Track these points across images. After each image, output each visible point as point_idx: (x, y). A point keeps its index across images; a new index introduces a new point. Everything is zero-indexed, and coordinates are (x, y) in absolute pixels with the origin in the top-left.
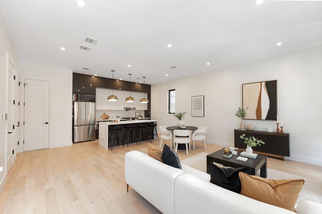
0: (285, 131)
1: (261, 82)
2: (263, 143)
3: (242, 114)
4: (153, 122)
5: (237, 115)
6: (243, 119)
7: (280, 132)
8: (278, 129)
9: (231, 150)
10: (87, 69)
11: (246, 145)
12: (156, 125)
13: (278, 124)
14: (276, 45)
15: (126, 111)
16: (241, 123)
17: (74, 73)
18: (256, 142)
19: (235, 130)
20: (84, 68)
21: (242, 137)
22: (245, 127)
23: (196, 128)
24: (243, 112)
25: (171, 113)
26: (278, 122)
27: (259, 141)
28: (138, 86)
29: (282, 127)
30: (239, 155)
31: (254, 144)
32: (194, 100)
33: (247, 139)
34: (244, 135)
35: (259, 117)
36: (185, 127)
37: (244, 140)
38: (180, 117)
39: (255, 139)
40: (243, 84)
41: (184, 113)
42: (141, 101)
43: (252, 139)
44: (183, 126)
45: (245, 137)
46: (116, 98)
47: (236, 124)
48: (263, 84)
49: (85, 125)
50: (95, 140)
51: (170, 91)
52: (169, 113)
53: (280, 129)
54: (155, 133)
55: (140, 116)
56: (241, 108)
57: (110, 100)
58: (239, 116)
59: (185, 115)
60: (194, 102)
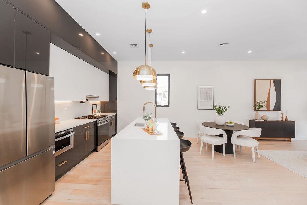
1: (271, 79)
6: (258, 110)
7: (285, 120)
8: (282, 118)
13: (282, 114)
16: (255, 114)
26: (282, 112)
29: (286, 116)
32: (201, 90)
35: (268, 109)
40: (255, 80)
44: (230, 123)
48: (272, 81)
55: (98, 111)
60: (201, 93)
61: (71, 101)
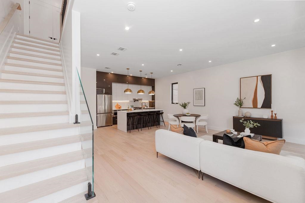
0: (279, 117)
1: (257, 76)
2: (259, 125)
3: (240, 103)
4: (159, 111)
5: (235, 104)
6: (240, 107)
7: (274, 118)
8: (272, 116)
9: (232, 131)
10: (108, 68)
11: (245, 127)
12: (163, 113)
13: (272, 111)
14: (271, 46)
15: (134, 101)
16: (239, 111)
17: (97, 72)
18: (253, 125)
19: (233, 117)
20: (106, 68)
21: (241, 121)
22: (242, 114)
23: (199, 116)
24: (240, 102)
25: (174, 103)
26: (272, 109)
27: (255, 124)
28: (145, 81)
29: (275, 114)
30: (239, 134)
31: (251, 126)
32: (195, 92)
33: (245, 122)
34: (243, 119)
35: (255, 106)
36: (190, 115)
37: (243, 123)
38: (184, 106)
39: (252, 123)
40: (240, 78)
41: (189, 103)
42: (149, 93)
43: (250, 122)
44: (188, 114)
45: (244, 121)
46: (131, 91)
47: (235, 111)
48: (259, 78)
49: (105, 113)
50: (112, 125)
51: (173, 84)
52: (172, 103)
53: (274, 115)
54: (161, 120)
55: (146, 106)
56: (239, 98)
57: (126, 93)
58: (237, 105)
59: (189, 105)
60: (195, 94)
61: (129, 101)
